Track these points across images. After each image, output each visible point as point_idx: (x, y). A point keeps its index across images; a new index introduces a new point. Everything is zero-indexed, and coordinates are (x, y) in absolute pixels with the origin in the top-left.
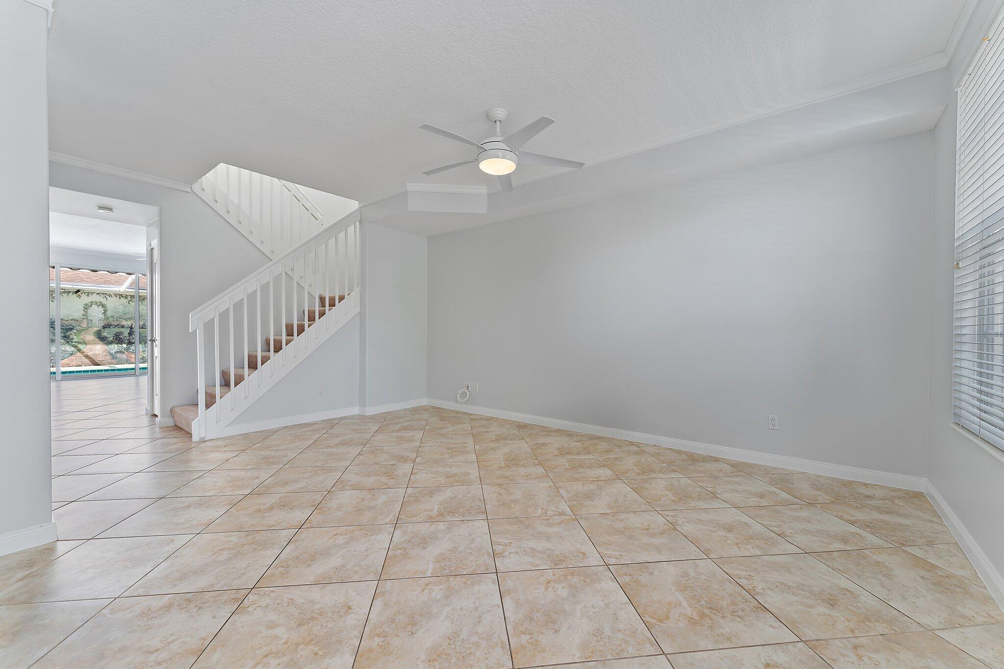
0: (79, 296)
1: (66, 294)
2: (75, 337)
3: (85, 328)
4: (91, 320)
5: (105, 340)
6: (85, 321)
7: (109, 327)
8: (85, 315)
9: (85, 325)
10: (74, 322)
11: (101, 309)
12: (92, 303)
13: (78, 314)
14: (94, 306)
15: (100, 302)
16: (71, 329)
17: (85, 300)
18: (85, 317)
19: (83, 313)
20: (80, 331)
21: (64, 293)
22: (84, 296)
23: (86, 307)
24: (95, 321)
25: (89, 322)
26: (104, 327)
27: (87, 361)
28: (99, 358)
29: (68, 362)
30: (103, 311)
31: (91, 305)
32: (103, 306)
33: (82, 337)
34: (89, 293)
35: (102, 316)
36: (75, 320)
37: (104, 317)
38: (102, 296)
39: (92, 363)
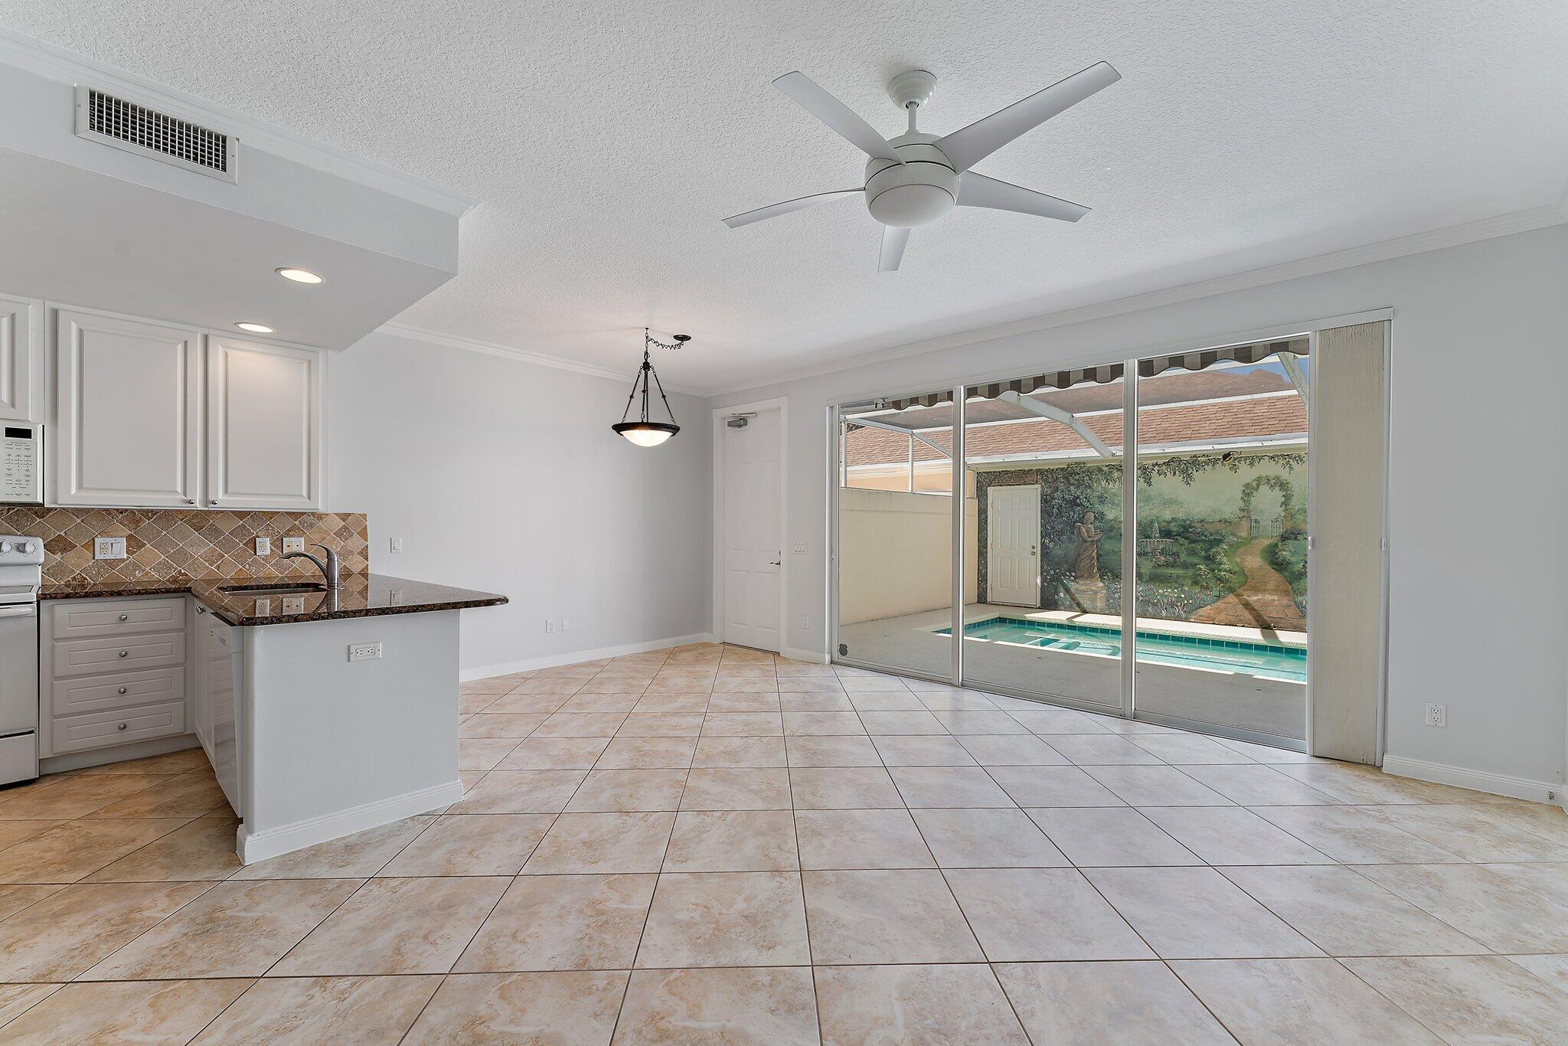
0: (1234, 468)
1: (1210, 466)
2: (1225, 560)
3: (1243, 538)
4: (1256, 521)
5: (1285, 569)
6: (1245, 524)
7: (1296, 538)
8: (1245, 510)
9: (1244, 534)
10: (1223, 526)
11: (1278, 495)
12: (1259, 479)
13: (1230, 508)
14: (1264, 488)
15: (1277, 478)
16: (1218, 542)
17: (1247, 473)
18: (1245, 514)
19: (1241, 504)
20: (1235, 547)
21: (1208, 465)
22: (1243, 467)
23: (1249, 491)
24: (1266, 523)
25: (1253, 524)
26: (1284, 538)
27: (1247, 616)
28: (1271, 612)
29: (1212, 613)
30: (1283, 499)
31: (1258, 486)
32: (1283, 485)
33: (1238, 560)
34: (1253, 458)
35: (1280, 511)
36: (1226, 521)
37: (1283, 514)
38: (1281, 461)
39: (1257, 621)
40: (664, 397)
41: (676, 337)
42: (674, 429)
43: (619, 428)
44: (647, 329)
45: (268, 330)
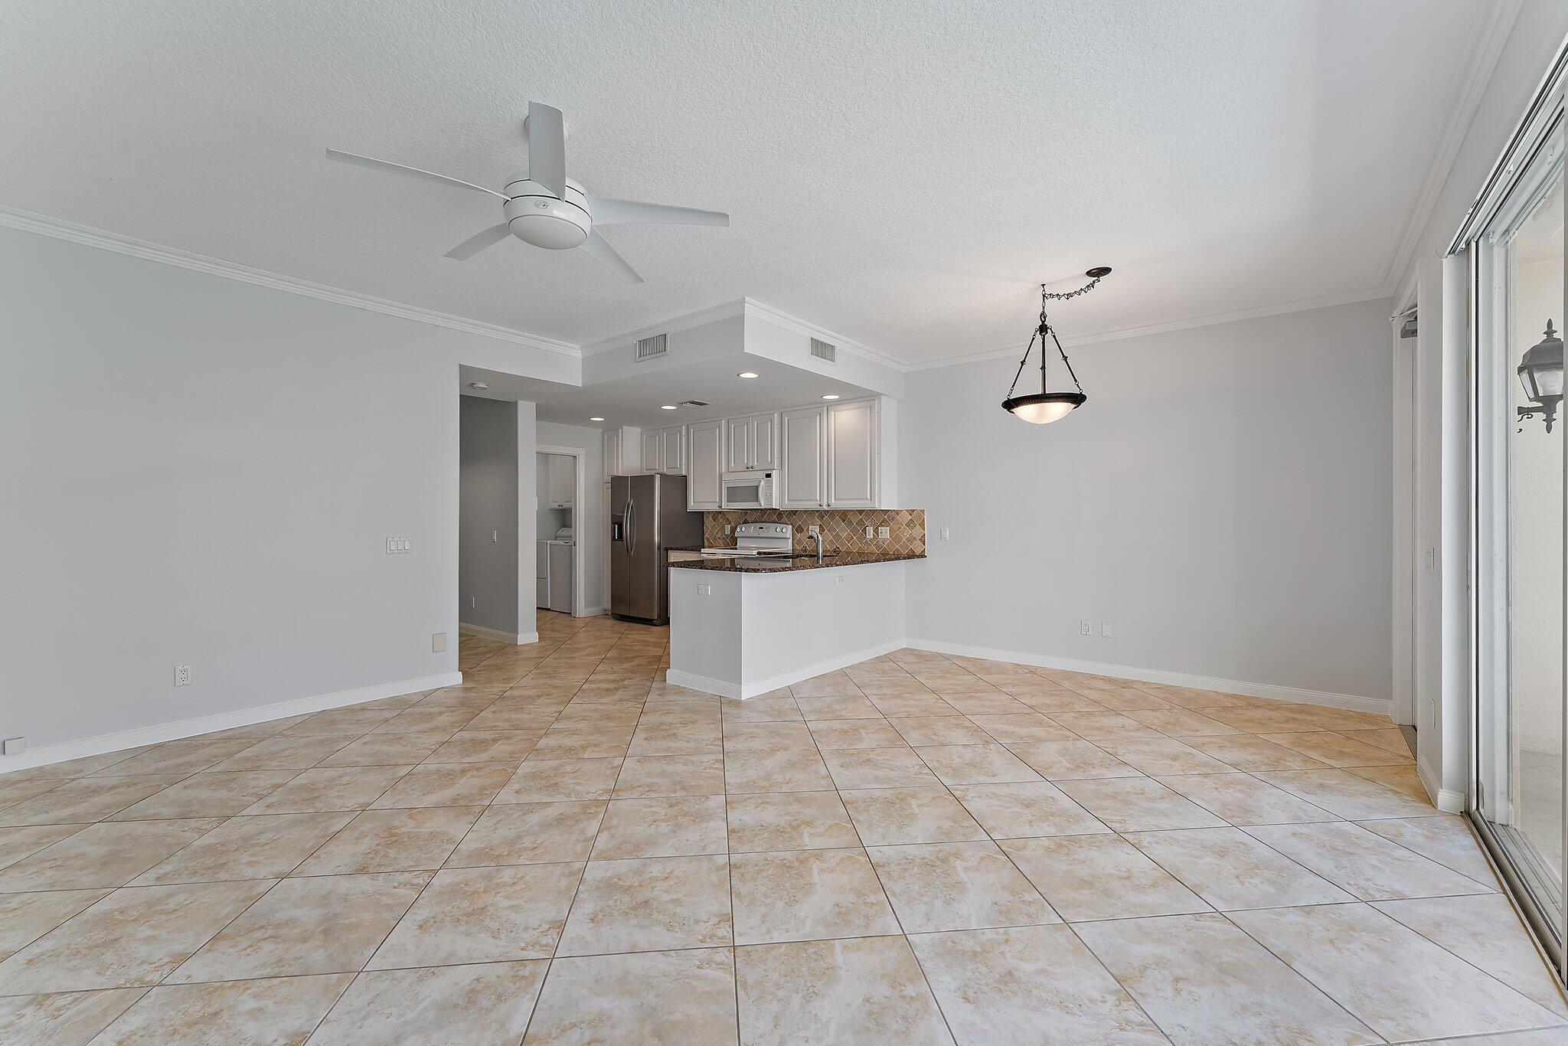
40: (1065, 358)
41: (1089, 273)
42: (1077, 399)
43: (1010, 405)
44: (1043, 285)
45: (837, 397)
